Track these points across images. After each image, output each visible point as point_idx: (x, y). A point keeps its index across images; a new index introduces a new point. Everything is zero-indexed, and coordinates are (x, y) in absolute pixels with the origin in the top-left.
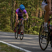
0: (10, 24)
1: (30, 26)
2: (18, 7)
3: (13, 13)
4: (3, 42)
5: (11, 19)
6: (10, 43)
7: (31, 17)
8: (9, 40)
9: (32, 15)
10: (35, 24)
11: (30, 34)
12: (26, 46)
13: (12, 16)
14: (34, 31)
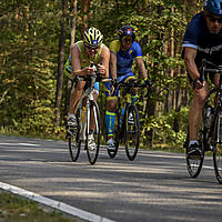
0: (52, 96)
1: (159, 106)
2: (94, 7)
3: (70, 37)
4: (16, 190)
5: (57, 72)
6: (50, 193)
7: (163, 58)
8: (46, 180)
9: (169, 50)
10: (184, 99)
11: (156, 149)
12: (137, 213)
13: (62, 53)
14: (177, 131)
